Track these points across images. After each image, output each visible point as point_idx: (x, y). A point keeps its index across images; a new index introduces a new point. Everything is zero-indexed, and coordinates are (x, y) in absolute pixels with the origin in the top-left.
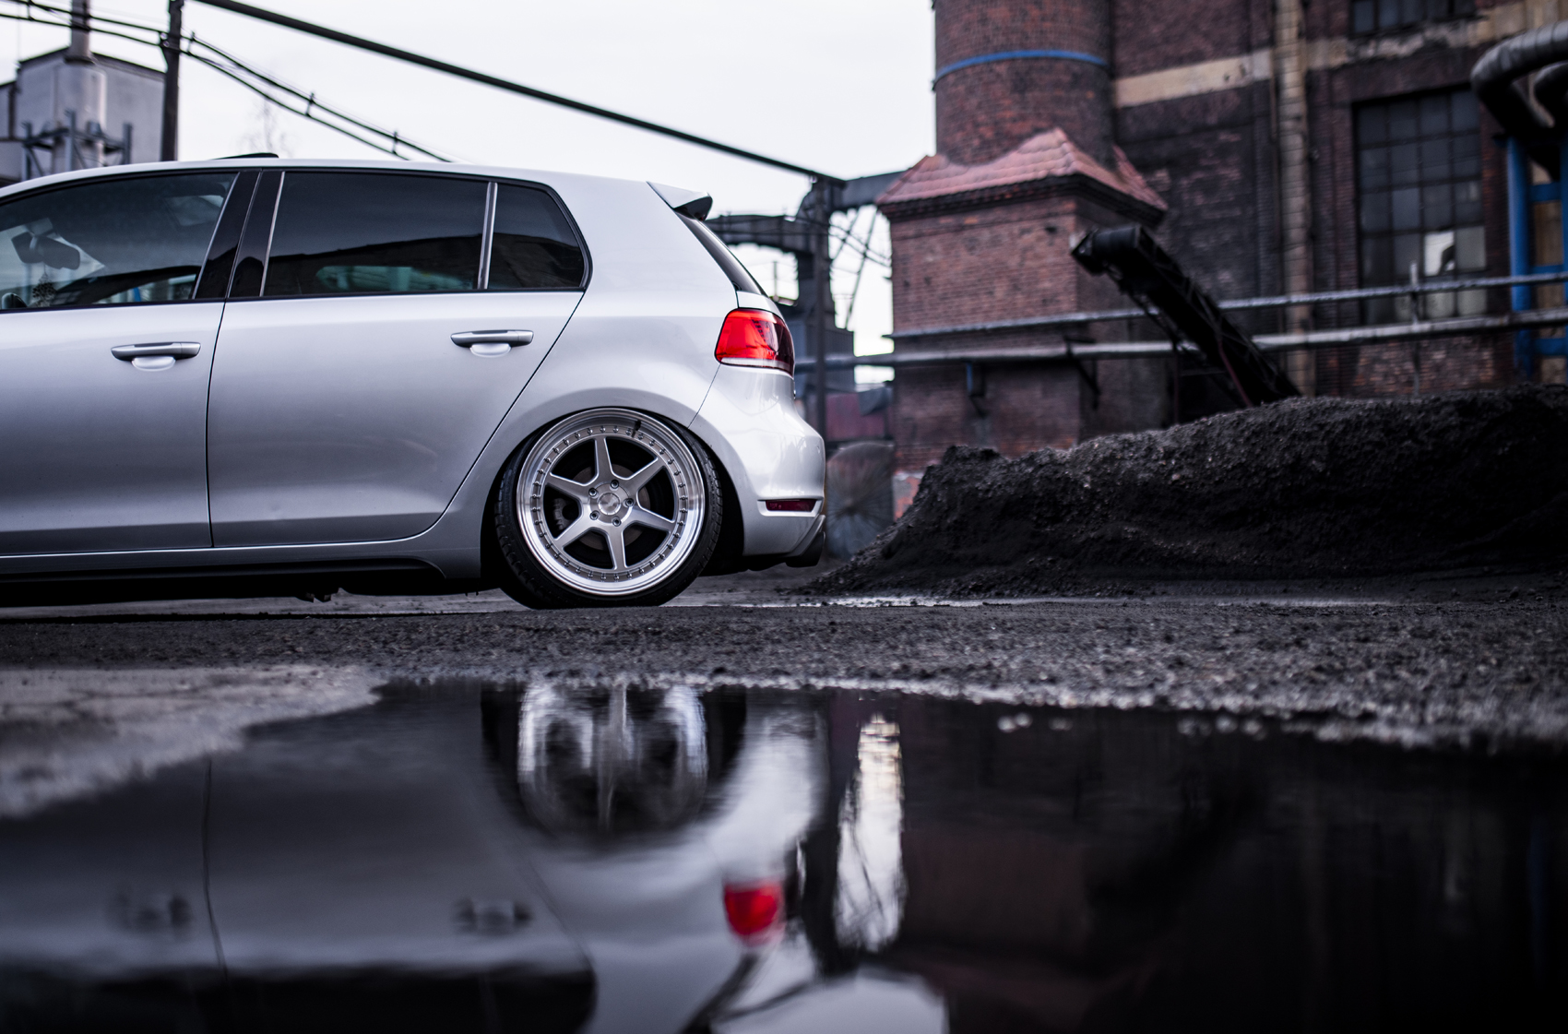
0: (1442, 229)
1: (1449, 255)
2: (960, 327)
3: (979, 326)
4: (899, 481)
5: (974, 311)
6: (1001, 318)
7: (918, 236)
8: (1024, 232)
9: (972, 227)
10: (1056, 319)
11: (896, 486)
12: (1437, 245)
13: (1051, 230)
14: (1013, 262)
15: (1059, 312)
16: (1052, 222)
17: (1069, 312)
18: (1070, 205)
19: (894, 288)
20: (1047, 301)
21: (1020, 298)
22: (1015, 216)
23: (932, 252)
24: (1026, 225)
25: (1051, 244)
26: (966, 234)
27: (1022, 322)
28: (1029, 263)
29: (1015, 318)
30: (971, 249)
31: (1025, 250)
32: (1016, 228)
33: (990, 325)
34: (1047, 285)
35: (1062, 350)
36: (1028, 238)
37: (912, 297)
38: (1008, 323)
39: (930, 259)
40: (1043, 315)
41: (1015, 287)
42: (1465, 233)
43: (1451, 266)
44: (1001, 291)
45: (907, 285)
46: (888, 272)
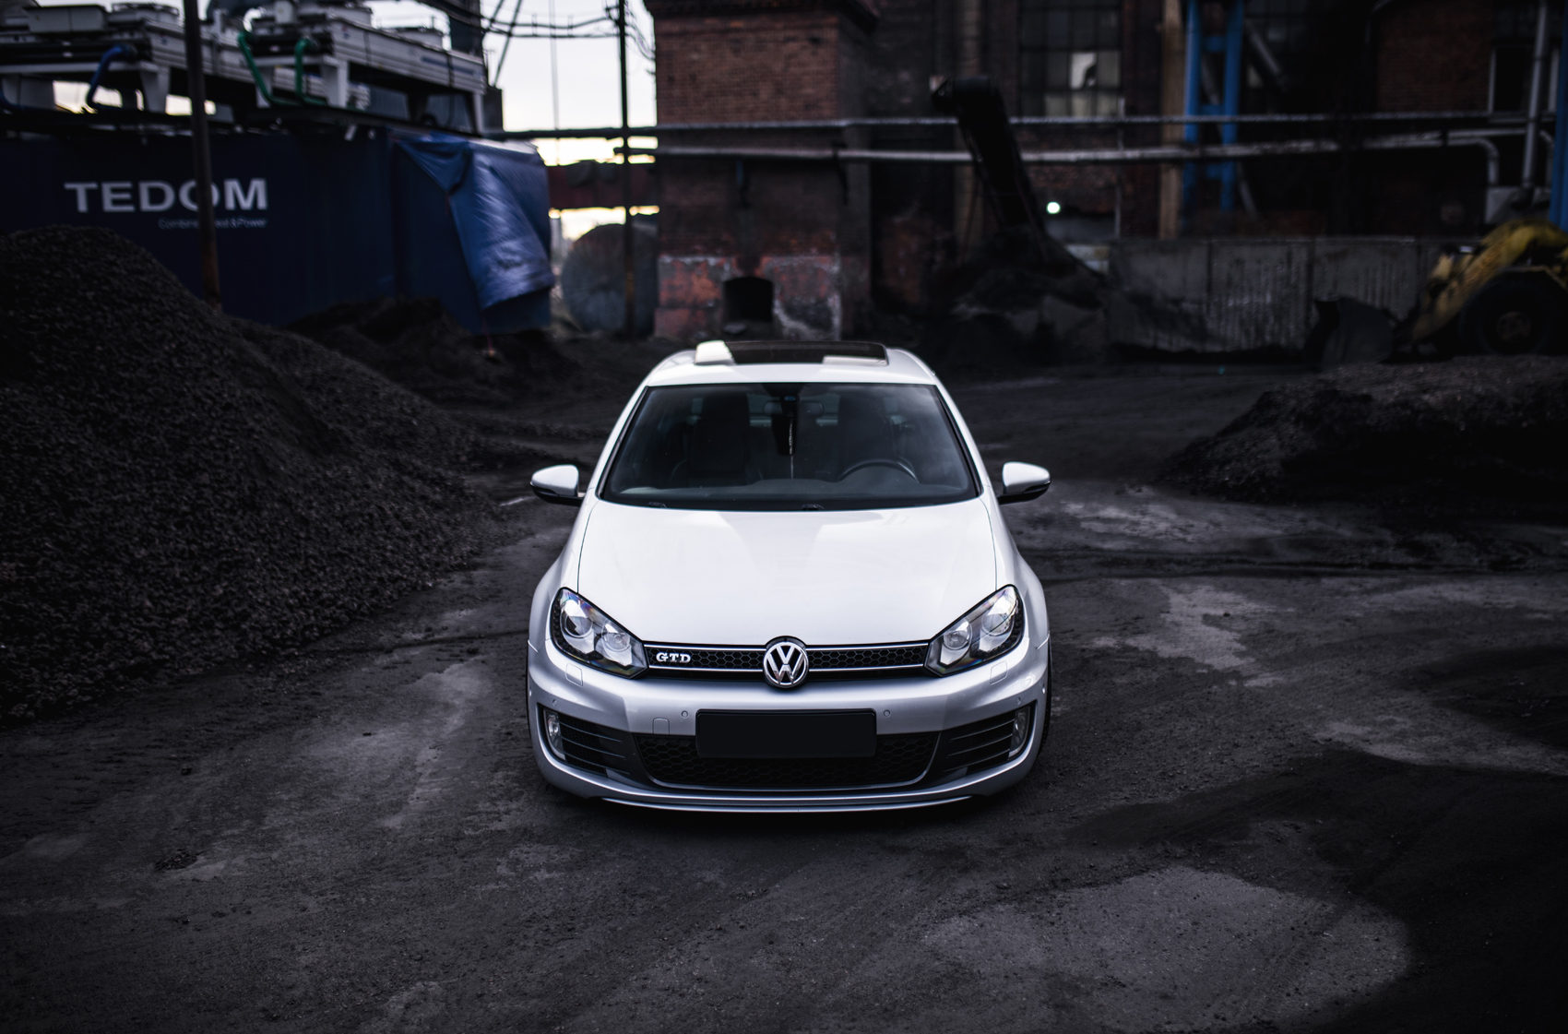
0: (1086, 49)
1: (1091, 72)
2: (728, 125)
3: (746, 125)
4: (664, 264)
5: (739, 110)
6: (765, 119)
7: (683, 34)
8: (788, 40)
9: (737, 30)
10: (820, 124)
11: (660, 268)
12: (1081, 64)
13: (815, 41)
14: (778, 67)
15: (820, 117)
16: (816, 33)
17: (831, 118)
18: (833, 20)
19: (658, 82)
20: (809, 107)
21: (784, 102)
22: (779, 25)
23: (697, 50)
24: (791, 33)
25: (814, 54)
26: (731, 36)
27: (788, 124)
28: (792, 69)
29: (778, 119)
30: (736, 51)
31: (790, 57)
32: (781, 36)
33: (757, 125)
34: (809, 91)
35: (828, 153)
36: (793, 46)
37: (677, 92)
38: (774, 124)
39: (695, 56)
40: (806, 118)
41: (779, 91)
42: (1105, 55)
43: (1091, 83)
44: (765, 92)
45: (671, 80)
46: (652, 66)
